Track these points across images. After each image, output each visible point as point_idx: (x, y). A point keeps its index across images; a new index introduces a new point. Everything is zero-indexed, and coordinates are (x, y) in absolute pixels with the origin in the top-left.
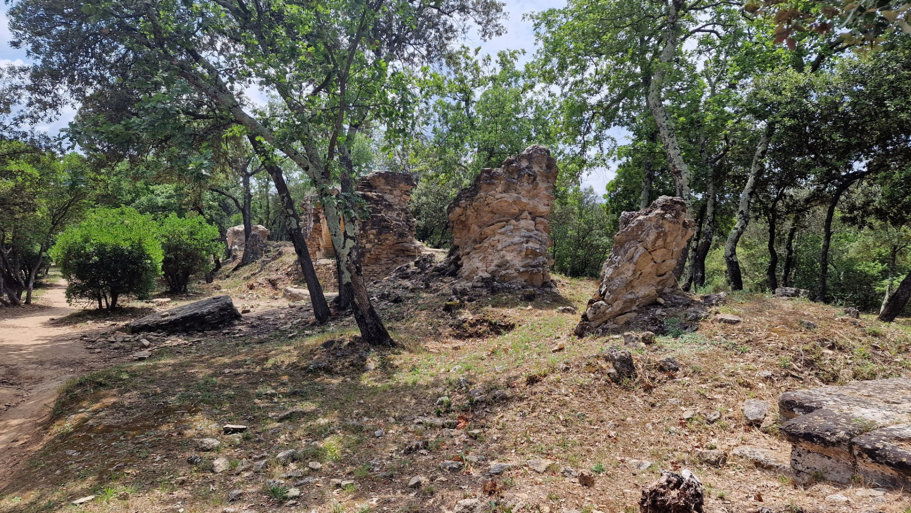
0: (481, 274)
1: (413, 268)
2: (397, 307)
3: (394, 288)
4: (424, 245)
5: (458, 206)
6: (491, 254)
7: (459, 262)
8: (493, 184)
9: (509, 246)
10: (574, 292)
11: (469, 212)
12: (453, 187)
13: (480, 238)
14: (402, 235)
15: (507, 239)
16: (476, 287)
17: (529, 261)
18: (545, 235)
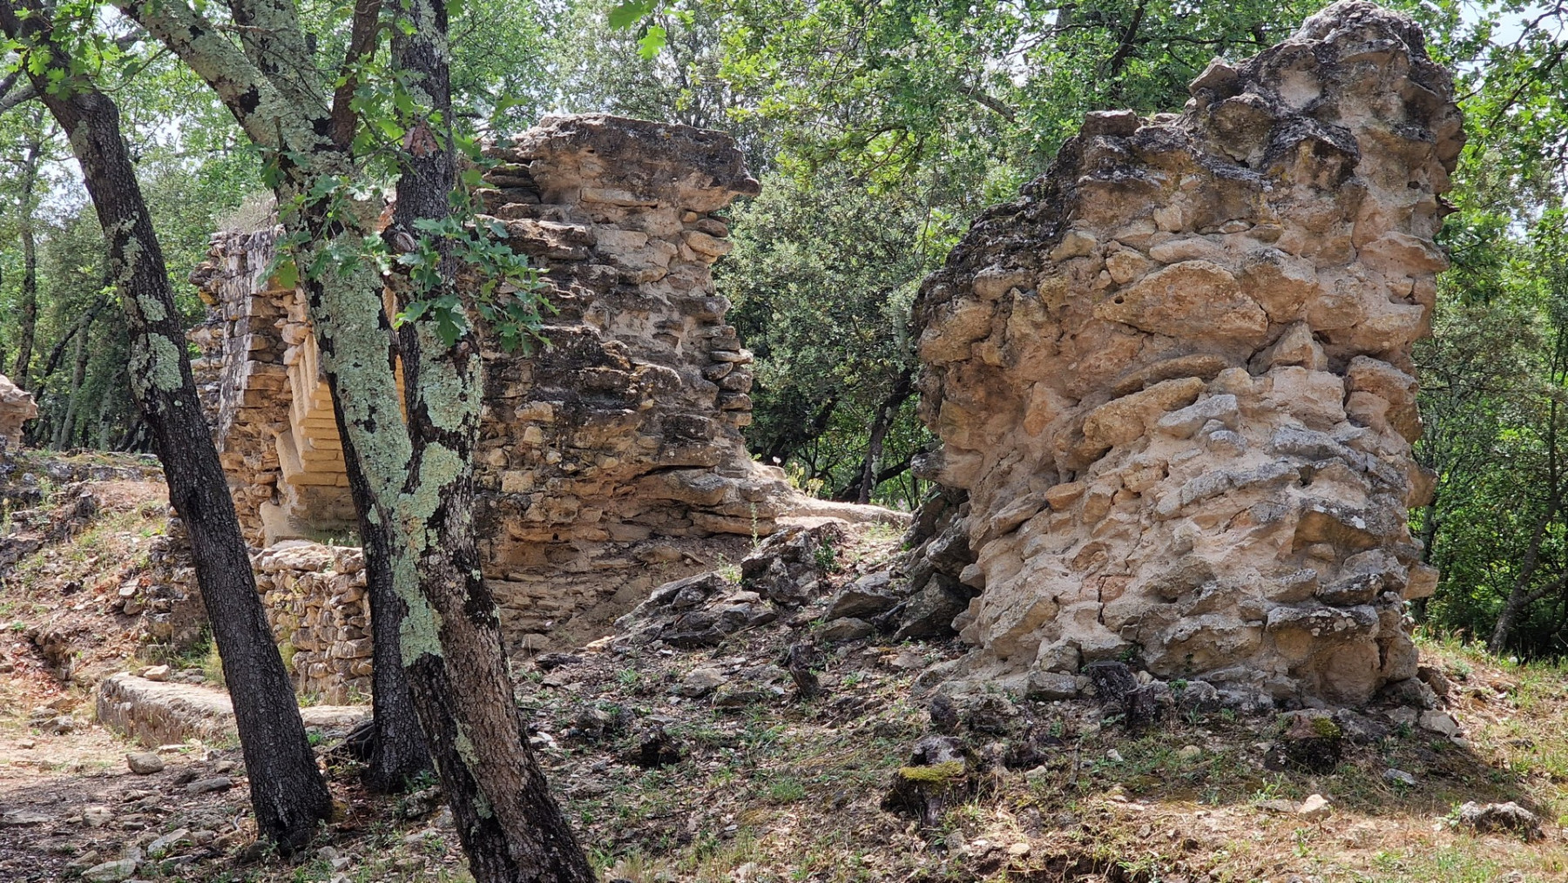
0: (1072, 630)
1: (735, 599)
2: (655, 784)
3: (640, 693)
4: (790, 481)
5: (968, 290)
6: (1123, 535)
7: (967, 573)
8: (1143, 188)
9: (1217, 494)
10: (1532, 731)
11: (1018, 324)
12: (935, 200)
13: (1076, 455)
14: (679, 431)
15: (1206, 459)
16: (1048, 696)
17: (1312, 571)
18: (1394, 447)
